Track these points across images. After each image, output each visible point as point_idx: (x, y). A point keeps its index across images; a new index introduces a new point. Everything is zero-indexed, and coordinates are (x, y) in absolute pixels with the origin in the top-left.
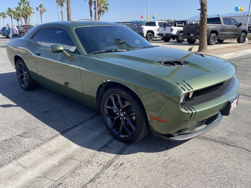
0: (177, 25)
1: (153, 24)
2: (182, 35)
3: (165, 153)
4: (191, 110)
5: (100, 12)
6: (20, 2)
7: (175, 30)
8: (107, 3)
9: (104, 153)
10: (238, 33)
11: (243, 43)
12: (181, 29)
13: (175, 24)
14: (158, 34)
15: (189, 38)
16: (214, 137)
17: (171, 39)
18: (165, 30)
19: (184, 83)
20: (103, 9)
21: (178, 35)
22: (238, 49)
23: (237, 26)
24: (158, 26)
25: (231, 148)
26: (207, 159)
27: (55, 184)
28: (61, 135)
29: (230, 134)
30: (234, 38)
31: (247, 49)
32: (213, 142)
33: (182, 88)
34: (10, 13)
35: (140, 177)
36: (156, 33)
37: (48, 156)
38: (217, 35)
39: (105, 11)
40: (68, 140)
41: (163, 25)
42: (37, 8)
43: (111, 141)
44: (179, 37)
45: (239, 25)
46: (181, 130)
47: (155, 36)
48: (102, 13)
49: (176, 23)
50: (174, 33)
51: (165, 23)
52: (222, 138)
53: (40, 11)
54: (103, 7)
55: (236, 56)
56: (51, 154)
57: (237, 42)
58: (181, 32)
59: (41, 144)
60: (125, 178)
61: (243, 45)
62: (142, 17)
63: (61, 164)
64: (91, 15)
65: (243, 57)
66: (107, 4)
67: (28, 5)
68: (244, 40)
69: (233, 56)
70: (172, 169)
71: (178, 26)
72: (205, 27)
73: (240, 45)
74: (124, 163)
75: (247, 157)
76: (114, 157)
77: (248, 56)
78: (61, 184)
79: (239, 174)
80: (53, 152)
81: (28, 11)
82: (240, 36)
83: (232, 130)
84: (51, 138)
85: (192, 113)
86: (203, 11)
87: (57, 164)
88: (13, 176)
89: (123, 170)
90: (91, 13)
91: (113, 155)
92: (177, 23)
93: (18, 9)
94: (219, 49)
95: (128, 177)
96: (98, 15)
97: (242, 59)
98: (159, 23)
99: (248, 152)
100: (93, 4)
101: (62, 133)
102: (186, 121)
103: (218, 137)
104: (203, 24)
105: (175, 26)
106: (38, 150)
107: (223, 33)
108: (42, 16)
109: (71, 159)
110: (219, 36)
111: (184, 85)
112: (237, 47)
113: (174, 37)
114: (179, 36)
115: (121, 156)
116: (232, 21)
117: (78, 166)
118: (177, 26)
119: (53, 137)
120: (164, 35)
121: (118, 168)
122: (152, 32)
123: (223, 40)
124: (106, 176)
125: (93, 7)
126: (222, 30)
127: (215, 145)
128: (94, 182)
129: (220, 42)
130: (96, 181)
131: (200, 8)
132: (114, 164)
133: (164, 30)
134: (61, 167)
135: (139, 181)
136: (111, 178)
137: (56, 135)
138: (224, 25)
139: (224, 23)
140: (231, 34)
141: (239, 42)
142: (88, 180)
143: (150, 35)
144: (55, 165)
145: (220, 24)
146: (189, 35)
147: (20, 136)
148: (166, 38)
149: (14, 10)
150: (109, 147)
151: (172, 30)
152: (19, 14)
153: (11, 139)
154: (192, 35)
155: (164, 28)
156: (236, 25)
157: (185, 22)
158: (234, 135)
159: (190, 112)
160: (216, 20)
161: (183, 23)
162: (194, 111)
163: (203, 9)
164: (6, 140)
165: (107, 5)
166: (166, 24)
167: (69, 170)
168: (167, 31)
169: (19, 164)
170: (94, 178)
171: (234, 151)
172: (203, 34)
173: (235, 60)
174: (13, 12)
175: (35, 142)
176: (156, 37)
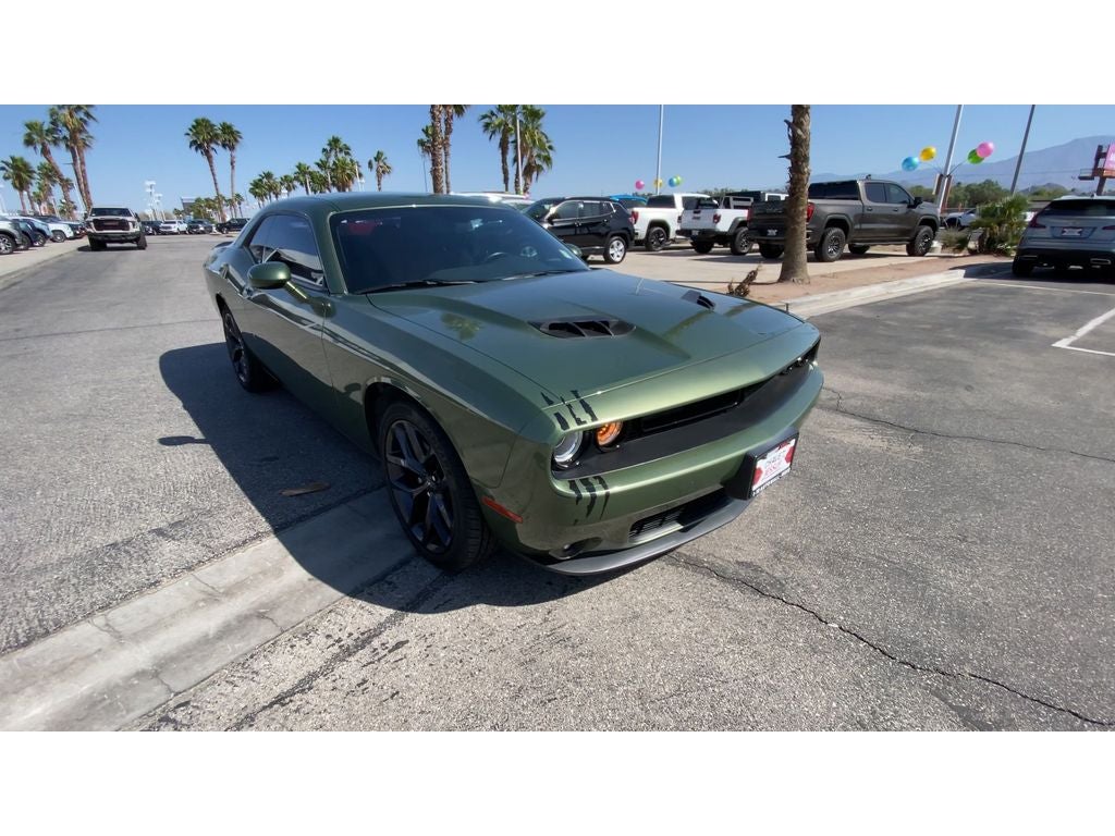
0: (732, 203)
1: (666, 202)
2: (746, 234)
3: (549, 613)
4: (591, 489)
5: (529, 171)
6: (328, 148)
7: (727, 219)
8: (547, 145)
9: (364, 604)
10: (907, 227)
11: (923, 255)
12: (743, 214)
13: (726, 200)
14: (678, 232)
15: (763, 242)
16: (723, 560)
17: (716, 245)
18: (698, 218)
19: (573, 401)
20: (538, 162)
21: (735, 235)
22: (901, 273)
23: (909, 207)
24: (679, 208)
25: (764, 605)
26: (672, 640)
27: (170, 702)
28: (273, 535)
29: (782, 550)
30: (897, 241)
31: (931, 273)
32: (714, 581)
33: (558, 416)
34: (301, 178)
35: (431, 697)
36: (674, 227)
37: (201, 604)
38: (846, 233)
39: (545, 166)
40: (284, 551)
41: (694, 205)
42: (370, 164)
43: (404, 563)
44: (737, 239)
45: (912, 203)
46: (580, 542)
47: (672, 235)
48: (535, 173)
49: (731, 198)
50: (724, 226)
51: (699, 200)
52: (748, 565)
53: (378, 171)
54: (539, 156)
55: (891, 296)
56: (212, 597)
57: (906, 254)
58: (743, 224)
59: (200, 562)
60: (384, 697)
61: (922, 262)
62: (638, 185)
63: (226, 632)
64: (506, 180)
65: (909, 300)
66: (550, 148)
67: (347, 154)
68: (928, 248)
69: (883, 295)
70: (545, 672)
71: (736, 207)
72: (801, 208)
73: (914, 263)
74: (408, 641)
75: (806, 641)
76: (388, 620)
77: (926, 296)
78: (186, 704)
79: (756, 708)
80: (222, 591)
81: (348, 172)
82: (917, 234)
83: (790, 538)
84: (238, 546)
85: (594, 498)
86: (796, 162)
87: (212, 633)
88: (72, 663)
89: (394, 666)
90: (505, 172)
91: (387, 612)
92: (734, 199)
93: (322, 165)
94: (846, 272)
95: (392, 697)
96: (525, 180)
97: (905, 304)
98: (684, 199)
99: (816, 621)
100: (511, 146)
101: (279, 530)
102: (576, 521)
103: (738, 562)
104: (797, 199)
105: (727, 206)
106: (186, 581)
107: (865, 226)
108: (382, 182)
109: (261, 616)
110: (852, 235)
111: (569, 406)
112: (900, 268)
113: (723, 238)
114: (738, 236)
115: (411, 617)
116: (894, 191)
117: (267, 645)
118: (732, 206)
119: (244, 542)
120: (695, 233)
121: (379, 660)
122: (663, 225)
123: (867, 248)
124: (331, 685)
125: (510, 156)
126: (863, 218)
127: (717, 589)
128: (283, 705)
129: (858, 252)
130: (291, 701)
131: (789, 152)
132: (376, 643)
133: (694, 218)
134: (221, 643)
135: (422, 712)
136: (340, 695)
137: (258, 536)
138: (867, 203)
139: (869, 197)
140: (889, 231)
141: (912, 252)
142: (271, 698)
143: (658, 232)
144: (207, 635)
145: (856, 199)
146: (765, 233)
147: (160, 532)
148: (703, 243)
149: (315, 168)
150: (390, 583)
151: (717, 218)
152: (325, 179)
153: (129, 542)
154: (772, 232)
155: (695, 212)
156: (904, 202)
157: (757, 195)
158: (791, 556)
159: (586, 494)
160: (846, 189)
161: (752, 199)
162: (600, 492)
163: (798, 157)
164: (114, 545)
165: (550, 151)
166: (702, 202)
167: (232, 658)
168: (704, 221)
169: (108, 627)
170: (291, 693)
171: (770, 615)
172: (795, 230)
173: (882, 306)
174: (310, 173)
175: (188, 556)
176: (674, 241)
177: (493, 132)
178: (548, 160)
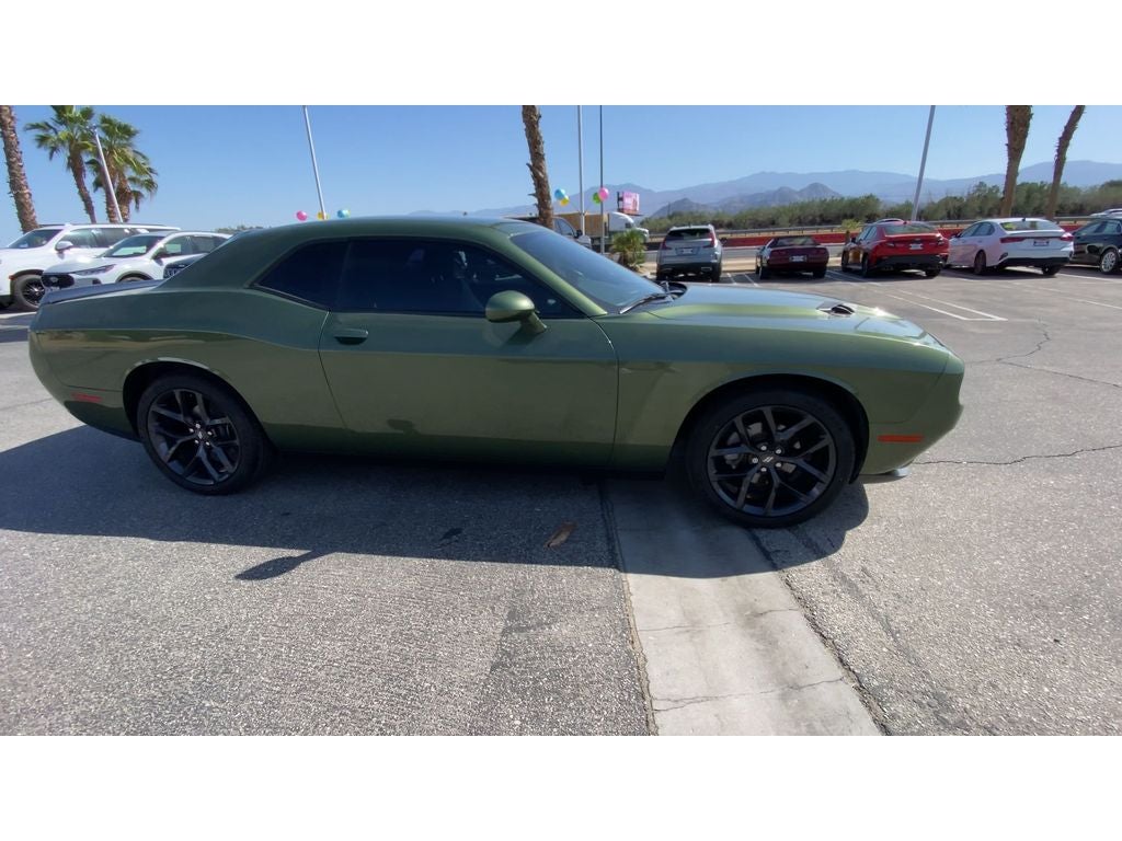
5: (124, 195)
20: (136, 188)
27: (851, 685)
28: (623, 574)
39: (145, 193)
40: (658, 576)
43: (754, 538)
48: (133, 202)
54: (135, 180)
56: (694, 632)
59: (622, 620)
62: (300, 216)
64: (89, 209)
66: (151, 170)
74: (864, 567)
76: (827, 566)
80: (688, 625)
84: (620, 593)
89: (889, 580)
100: (89, 167)
106: (647, 637)
115: (834, 557)
117: (809, 622)
119: (618, 588)
121: (876, 583)
128: (899, 632)
130: (897, 628)
132: (853, 578)
137: (616, 579)
142: (886, 636)
153: (508, 654)
164: (500, 665)
165: (152, 175)
169: (678, 701)
170: (886, 625)
177: (54, 149)
178: (150, 185)
